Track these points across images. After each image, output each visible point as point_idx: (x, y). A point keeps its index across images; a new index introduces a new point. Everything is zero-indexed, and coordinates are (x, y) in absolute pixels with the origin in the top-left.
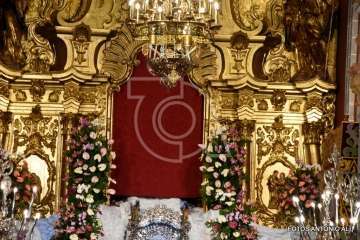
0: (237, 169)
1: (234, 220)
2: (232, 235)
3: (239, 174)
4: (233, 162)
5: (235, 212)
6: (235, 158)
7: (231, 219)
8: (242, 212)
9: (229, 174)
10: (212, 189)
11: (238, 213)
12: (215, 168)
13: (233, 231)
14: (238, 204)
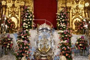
0: (66, 19)
1: (66, 32)
2: (65, 36)
3: (67, 21)
4: (65, 17)
5: (66, 30)
6: (66, 17)
7: (65, 32)
8: (68, 30)
9: (64, 21)
10: (60, 25)
11: (67, 30)
12: (60, 19)
13: (65, 35)
14: (67, 28)
